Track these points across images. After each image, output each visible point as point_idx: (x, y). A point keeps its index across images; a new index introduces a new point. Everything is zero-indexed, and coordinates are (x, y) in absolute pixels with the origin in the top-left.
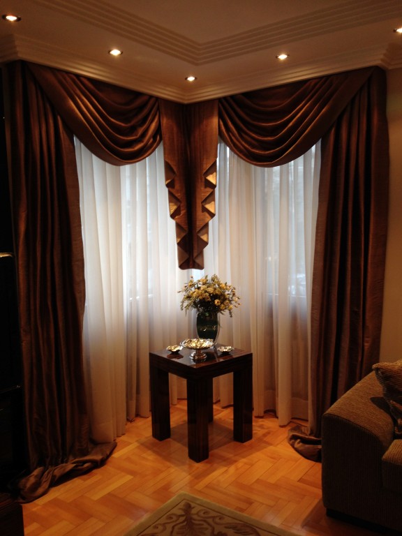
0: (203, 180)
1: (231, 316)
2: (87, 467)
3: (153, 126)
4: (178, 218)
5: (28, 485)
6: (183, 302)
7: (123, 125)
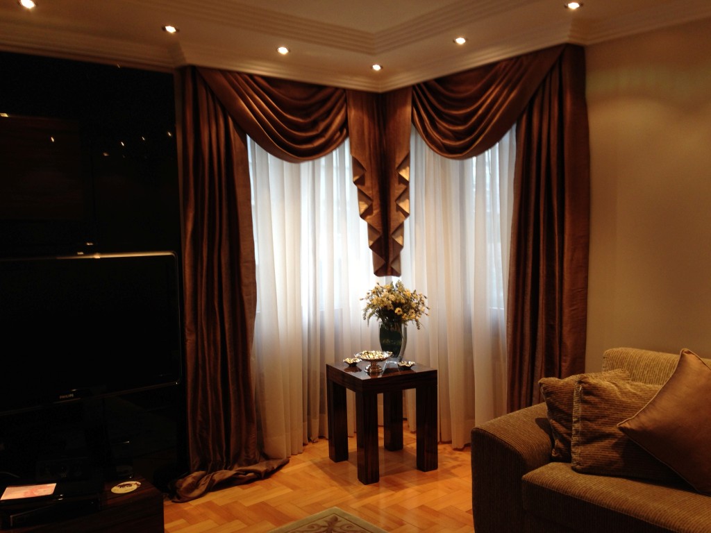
0: (397, 175)
1: (418, 329)
2: (250, 476)
3: (339, 119)
4: (370, 219)
5: (185, 485)
6: (366, 310)
7: (301, 120)
